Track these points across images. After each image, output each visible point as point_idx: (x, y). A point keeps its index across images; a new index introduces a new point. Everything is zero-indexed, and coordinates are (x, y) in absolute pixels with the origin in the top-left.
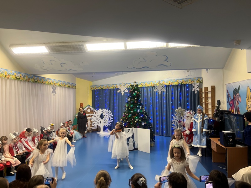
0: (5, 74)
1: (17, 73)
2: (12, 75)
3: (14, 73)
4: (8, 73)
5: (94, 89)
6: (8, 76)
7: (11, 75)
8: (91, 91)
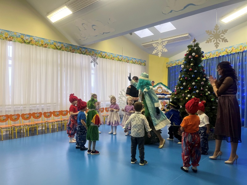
0: (40, 43)
1: (58, 43)
2: (51, 44)
3: (53, 43)
4: (45, 42)
5: (169, 66)
6: (46, 45)
7: (49, 44)
8: (167, 69)
